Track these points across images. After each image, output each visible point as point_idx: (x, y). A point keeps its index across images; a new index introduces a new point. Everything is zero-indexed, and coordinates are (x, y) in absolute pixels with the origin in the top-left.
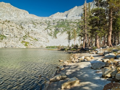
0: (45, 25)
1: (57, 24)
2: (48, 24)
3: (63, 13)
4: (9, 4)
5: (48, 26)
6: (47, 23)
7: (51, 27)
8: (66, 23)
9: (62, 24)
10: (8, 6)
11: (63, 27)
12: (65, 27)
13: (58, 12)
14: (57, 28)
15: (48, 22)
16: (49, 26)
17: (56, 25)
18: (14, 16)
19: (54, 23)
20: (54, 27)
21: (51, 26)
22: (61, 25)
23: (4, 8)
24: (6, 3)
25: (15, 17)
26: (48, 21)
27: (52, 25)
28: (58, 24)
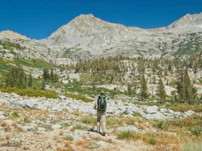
0: (157, 52)
1: (178, 48)
2: (162, 50)
3: (198, 15)
4: (92, 16)
5: (163, 55)
6: (161, 48)
7: (167, 55)
8: (194, 46)
9: (188, 47)
10: (90, 21)
11: (188, 53)
12: (191, 54)
13: (188, 14)
14: (177, 56)
15: (164, 45)
16: (165, 54)
17: (176, 51)
18: (107, 41)
19: (173, 48)
20: (173, 55)
21: (167, 53)
22: (186, 49)
23: (86, 26)
24: (86, 15)
25: (107, 43)
26: (163, 43)
27: (170, 50)
28: (180, 49)
